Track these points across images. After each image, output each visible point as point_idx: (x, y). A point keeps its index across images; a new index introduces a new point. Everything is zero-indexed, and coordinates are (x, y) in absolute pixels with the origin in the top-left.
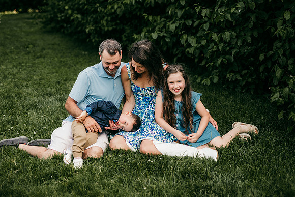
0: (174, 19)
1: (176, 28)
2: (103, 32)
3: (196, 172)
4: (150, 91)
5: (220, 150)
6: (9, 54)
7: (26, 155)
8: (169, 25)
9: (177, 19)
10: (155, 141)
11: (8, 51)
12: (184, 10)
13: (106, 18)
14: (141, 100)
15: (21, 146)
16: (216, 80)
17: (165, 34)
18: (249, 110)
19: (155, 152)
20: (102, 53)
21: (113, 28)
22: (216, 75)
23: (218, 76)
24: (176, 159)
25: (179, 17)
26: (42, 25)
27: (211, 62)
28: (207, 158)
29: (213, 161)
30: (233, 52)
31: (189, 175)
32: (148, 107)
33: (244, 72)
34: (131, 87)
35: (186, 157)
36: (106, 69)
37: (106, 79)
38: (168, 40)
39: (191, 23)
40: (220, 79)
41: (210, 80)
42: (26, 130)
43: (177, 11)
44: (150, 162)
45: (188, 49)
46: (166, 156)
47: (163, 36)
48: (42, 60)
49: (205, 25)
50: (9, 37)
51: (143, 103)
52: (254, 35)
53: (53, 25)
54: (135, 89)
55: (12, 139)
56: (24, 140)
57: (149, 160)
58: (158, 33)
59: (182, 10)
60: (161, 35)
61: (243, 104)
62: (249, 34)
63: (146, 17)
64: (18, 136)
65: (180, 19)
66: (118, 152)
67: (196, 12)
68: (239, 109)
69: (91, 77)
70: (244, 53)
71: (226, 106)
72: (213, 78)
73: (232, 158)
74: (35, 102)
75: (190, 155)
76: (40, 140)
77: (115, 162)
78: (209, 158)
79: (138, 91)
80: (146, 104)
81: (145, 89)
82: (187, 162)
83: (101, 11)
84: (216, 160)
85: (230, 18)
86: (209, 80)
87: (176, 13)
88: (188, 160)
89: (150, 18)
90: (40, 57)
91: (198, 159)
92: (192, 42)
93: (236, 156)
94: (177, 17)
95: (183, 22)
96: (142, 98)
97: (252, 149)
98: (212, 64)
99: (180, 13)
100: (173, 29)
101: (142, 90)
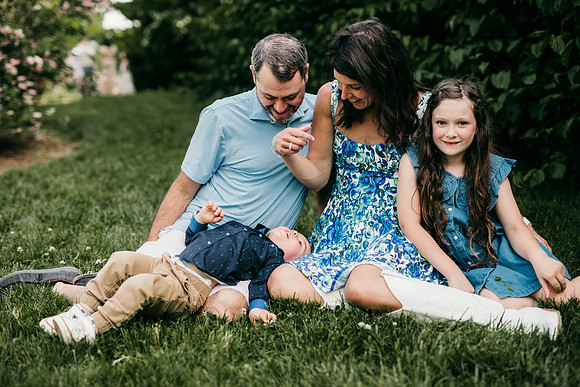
0: (462, 39)
1: (466, 58)
3: (491, 361)
4: (380, 154)
8: (448, 53)
9: (469, 39)
12: (484, 17)
14: (355, 181)
16: (559, 172)
22: (560, 162)
23: (565, 163)
24: (440, 326)
25: (474, 35)
27: (549, 128)
31: (471, 369)
32: (375, 200)
35: (468, 324)
39: (499, 45)
43: (468, 22)
46: (410, 317)
49: (533, 47)
51: (362, 189)
54: (344, 147)
57: (361, 324)
58: (422, 75)
59: (480, 18)
65: (475, 40)
72: (554, 168)
75: (481, 319)
80: (370, 193)
81: (370, 148)
86: (541, 172)
87: (466, 27)
89: (406, 40)
94: (469, 34)
95: (482, 44)
96: (358, 175)
98: (549, 131)
99: (474, 27)
100: (457, 61)
101: (359, 150)
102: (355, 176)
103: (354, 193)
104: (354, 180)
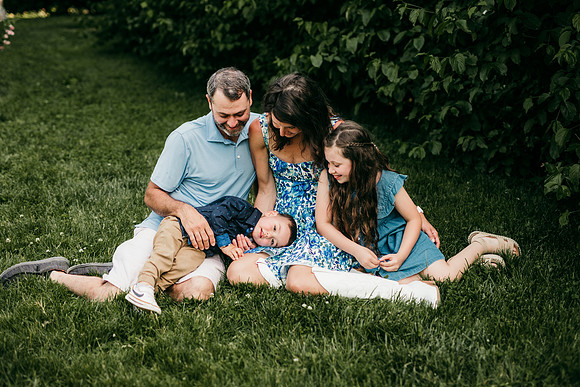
0: (356, 27)
1: (359, 46)
2: (215, 54)
3: (396, 330)
4: (305, 170)
5: (443, 287)
6: (32, 97)
7: (65, 293)
8: (345, 41)
9: (362, 28)
10: (316, 267)
11: (29, 90)
12: (374, 11)
13: (221, 26)
14: (289, 189)
15: (55, 276)
16: (436, 149)
17: (337, 59)
18: (503, 208)
19: (315, 289)
20: (212, 95)
21: (235, 47)
22: (437, 140)
23: (441, 141)
24: (357, 303)
25: (366, 25)
26: (96, 39)
27: (428, 114)
28: (418, 301)
29: (430, 308)
30: (472, 95)
31: (382, 336)
32: (303, 202)
33: (493, 133)
34: (269, 163)
35: (377, 300)
36: (220, 127)
37: (220, 145)
38: (342, 70)
39: (388, 36)
40: (444, 148)
41: (426, 148)
42: (65, 245)
43: (360, 12)
44: (306, 309)
45: (382, 88)
46: (337, 297)
47: (334, 60)
48: (96, 107)
49: (415, 41)
50: (30, 62)
51: (293, 195)
52: (513, 60)
53: (117, 39)
54: (277, 166)
55: (38, 262)
56: (60, 263)
57: (304, 305)
58: (323, 57)
59: (371, 11)
60: (330, 59)
61: (489, 198)
62: (504, 59)
63: (300, 24)
64: (50, 255)
65: (367, 29)
66: (243, 288)
67: (399, 15)
68: (482, 207)
69: (191, 142)
70: (493, 96)
71: (456, 201)
72: (432, 146)
73: (468, 301)
74: (83, 190)
75: (385, 295)
76: (92, 264)
77: (237, 308)
78: (422, 303)
79: (283, 170)
80: (300, 196)
81: (296, 166)
82: (379, 308)
83: (212, 12)
84: (435, 306)
85: (465, 27)
86: (422, 150)
87: (359, 17)
88: (380, 305)
89: (308, 27)
90: (92, 101)
91: (399, 304)
92: (391, 74)
93: (474, 298)
94: (362, 24)
95: (372, 33)
96: (291, 184)
97: (507, 285)
98: (429, 117)
99: (366, 17)
100: (352, 48)
101: (290, 168)
102: (288, 185)
103: (287, 198)
104: (287, 188)
